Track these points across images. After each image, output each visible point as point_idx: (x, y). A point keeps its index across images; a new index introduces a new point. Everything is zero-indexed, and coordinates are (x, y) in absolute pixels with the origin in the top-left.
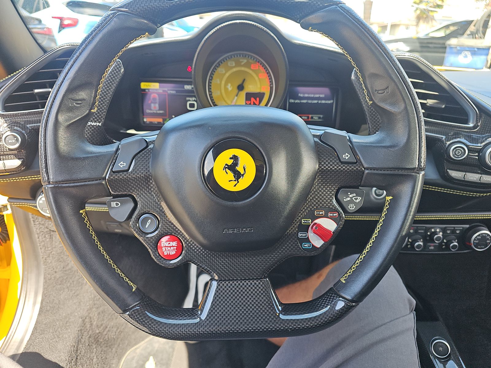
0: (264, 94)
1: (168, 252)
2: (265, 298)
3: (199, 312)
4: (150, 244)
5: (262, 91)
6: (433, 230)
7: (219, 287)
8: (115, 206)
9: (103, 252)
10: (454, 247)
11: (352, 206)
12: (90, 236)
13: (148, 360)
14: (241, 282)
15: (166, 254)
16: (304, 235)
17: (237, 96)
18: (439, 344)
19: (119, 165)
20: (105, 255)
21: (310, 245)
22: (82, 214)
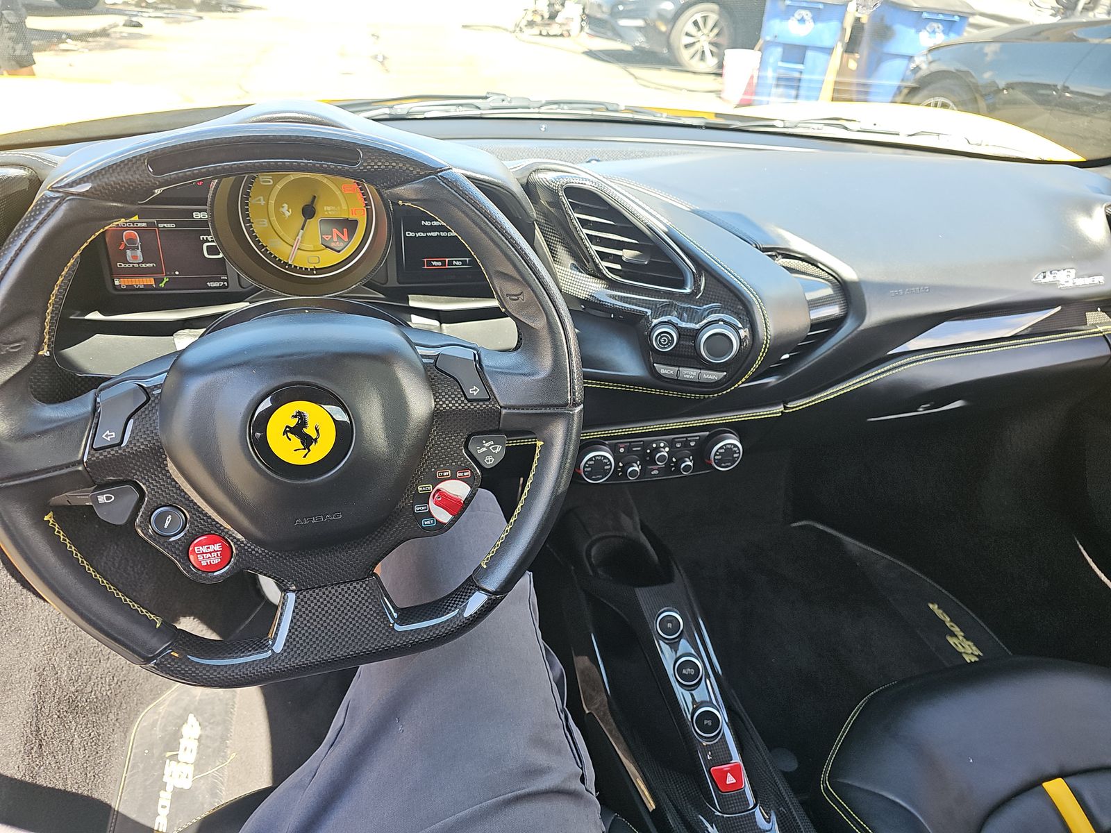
0: (356, 222)
1: (208, 561)
2: (371, 607)
3: (270, 642)
4: (175, 553)
5: (352, 217)
6: (654, 445)
7: (299, 601)
8: (106, 501)
9: (96, 576)
10: (687, 468)
11: (489, 459)
12: (70, 554)
13: (186, 721)
14: (333, 588)
15: (204, 563)
16: (423, 508)
17: (302, 229)
18: (666, 619)
19: (103, 436)
20: (100, 579)
21: (434, 522)
22: (49, 521)
